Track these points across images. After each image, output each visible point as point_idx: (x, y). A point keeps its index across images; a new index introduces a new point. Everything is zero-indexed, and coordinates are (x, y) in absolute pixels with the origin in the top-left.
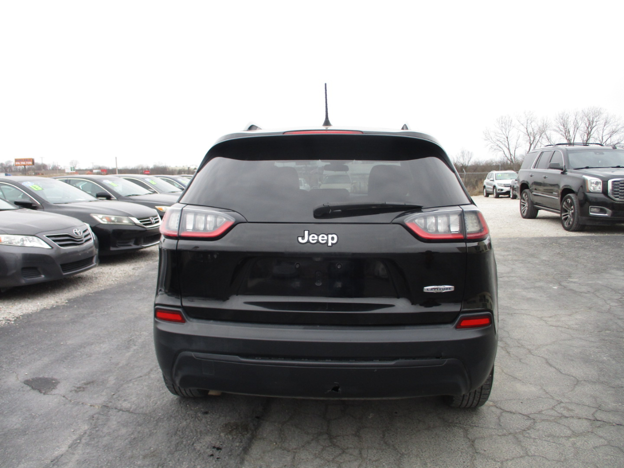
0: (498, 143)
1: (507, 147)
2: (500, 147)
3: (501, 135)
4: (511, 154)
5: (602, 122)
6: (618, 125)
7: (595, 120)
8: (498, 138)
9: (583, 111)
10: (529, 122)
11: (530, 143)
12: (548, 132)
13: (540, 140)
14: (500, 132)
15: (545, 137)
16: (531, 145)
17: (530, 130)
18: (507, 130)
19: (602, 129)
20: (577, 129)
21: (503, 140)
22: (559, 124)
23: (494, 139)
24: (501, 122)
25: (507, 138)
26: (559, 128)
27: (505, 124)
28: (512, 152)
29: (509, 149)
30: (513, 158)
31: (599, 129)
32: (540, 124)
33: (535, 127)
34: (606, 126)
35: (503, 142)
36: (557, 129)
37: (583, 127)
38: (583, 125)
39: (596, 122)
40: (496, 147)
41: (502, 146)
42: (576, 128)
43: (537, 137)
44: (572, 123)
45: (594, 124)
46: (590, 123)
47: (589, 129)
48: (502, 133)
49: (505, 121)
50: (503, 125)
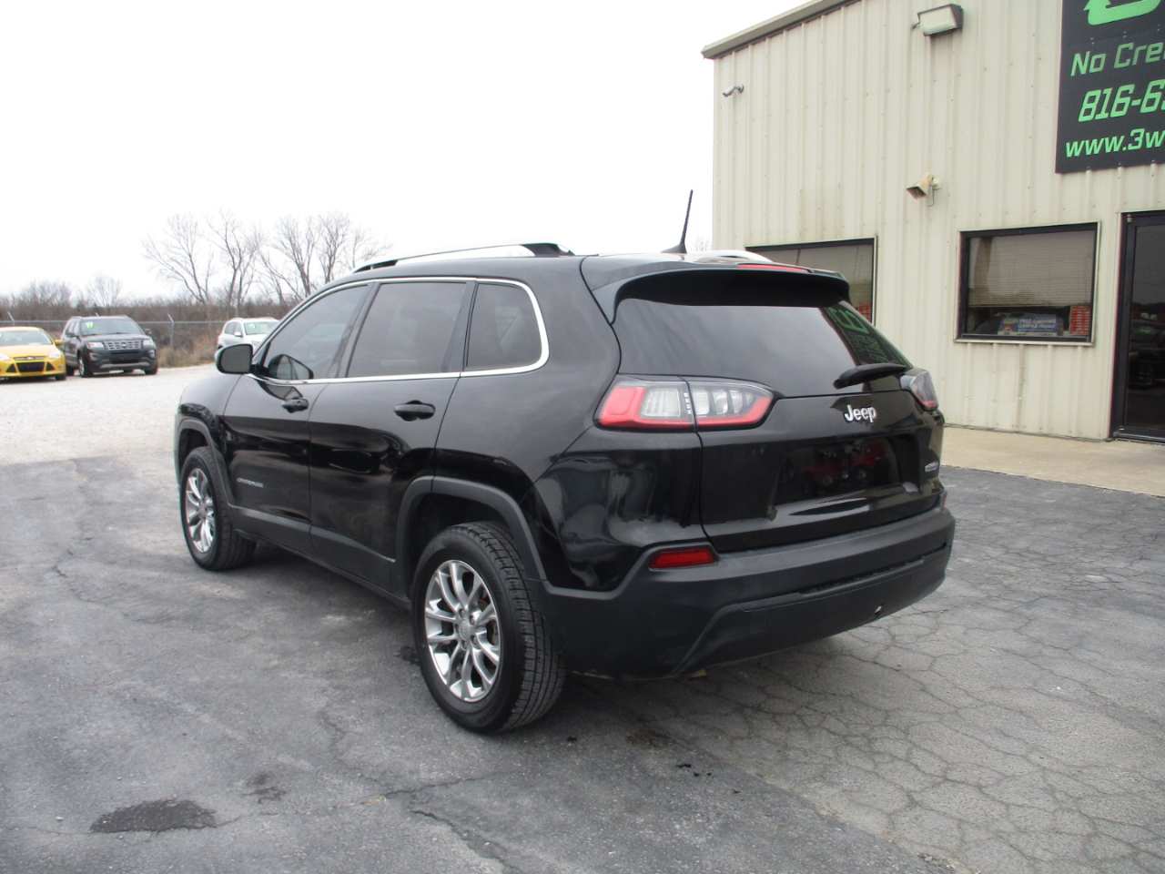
0: (174, 264)
1: (192, 272)
2: (177, 272)
3: (177, 251)
4: (199, 287)
5: (350, 237)
6: (376, 243)
7: (340, 232)
8: (172, 255)
9: (320, 216)
10: (230, 228)
11: (234, 267)
12: (264, 249)
13: (251, 263)
14: (177, 244)
15: (259, 257)
16: (235, 270)
17: (232, 244)
18: (190, 241)
19: (352, 248)
20: (313, 246)
21: (183, 259)
22: (283, 236)
23: (165, 258)
24: (176, 225)
25: (190, 256)
26: (283, 244)
27: (185, 230)
28: (202, 284)
29: (195, 277)
30: (203, 293)
31: (347, 249)
32: (250, 234)
33: (240, 238)
34: (358, 245)
35: (183, 264)
36: (280, 245)
37: (321, 244)
38: (322, 241)
39: (343, 235)
40: (169, 272)
41: (181, 271)
42: (311, 244)
43: (246, 258)
44: (303, 236)
45: (340, 239)
46: (332, 236)
47: (333, 248)
48: (179, 245)
49: (184, 223)
50: (182, 231)
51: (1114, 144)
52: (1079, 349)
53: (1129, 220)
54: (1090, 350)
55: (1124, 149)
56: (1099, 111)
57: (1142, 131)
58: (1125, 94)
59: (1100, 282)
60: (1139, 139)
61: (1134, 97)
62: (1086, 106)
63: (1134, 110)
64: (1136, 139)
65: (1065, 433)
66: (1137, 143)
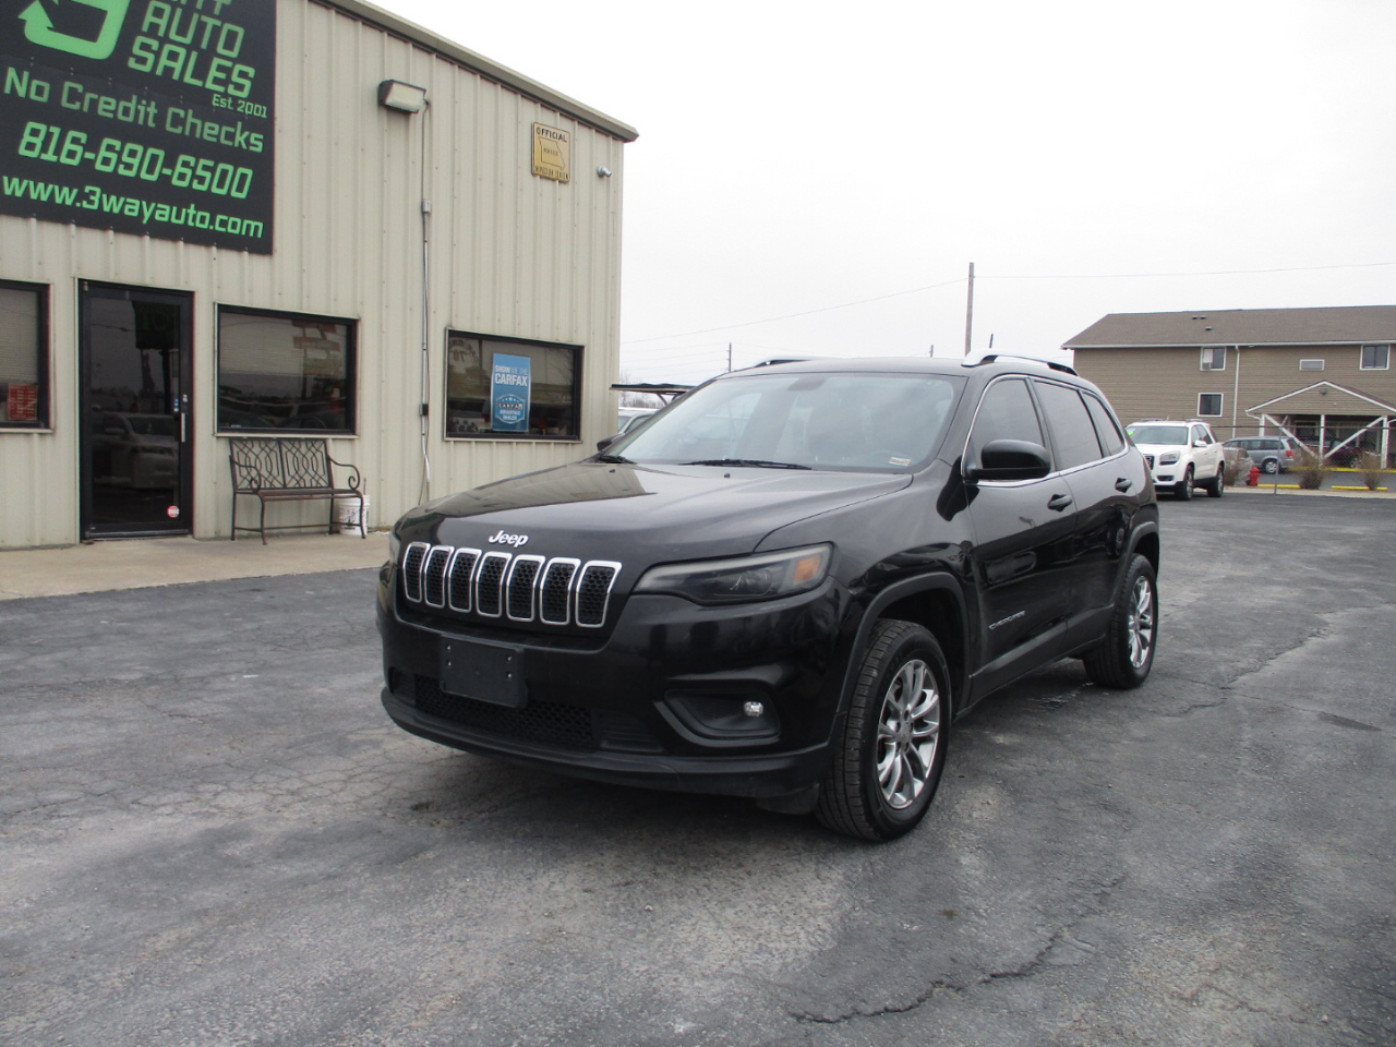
51: (65, 196)
52: (36, 437)
53: (86, 288)
54: (49, 439)
55: (78, 205)
56: (45, 149)
57: (98, 190)
58: (75, 141)
59: (57, 357)
60: (95, 198)
61: (87, 148)
62: (27, 138)
63: (87, 164)
64: (92, 198)
65: (23, 542)
66: (92, 202)
